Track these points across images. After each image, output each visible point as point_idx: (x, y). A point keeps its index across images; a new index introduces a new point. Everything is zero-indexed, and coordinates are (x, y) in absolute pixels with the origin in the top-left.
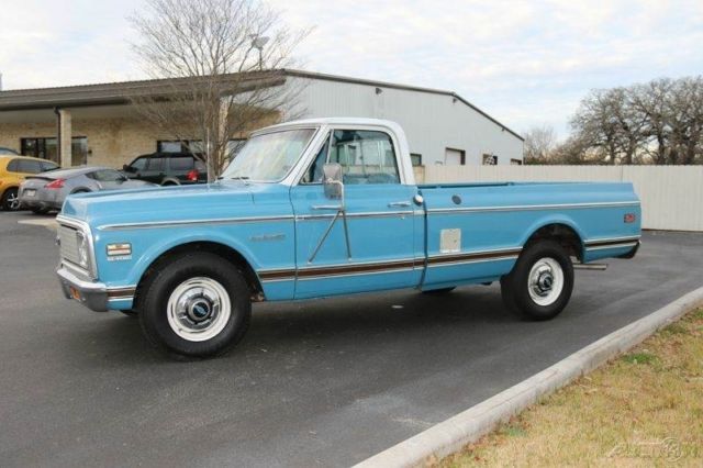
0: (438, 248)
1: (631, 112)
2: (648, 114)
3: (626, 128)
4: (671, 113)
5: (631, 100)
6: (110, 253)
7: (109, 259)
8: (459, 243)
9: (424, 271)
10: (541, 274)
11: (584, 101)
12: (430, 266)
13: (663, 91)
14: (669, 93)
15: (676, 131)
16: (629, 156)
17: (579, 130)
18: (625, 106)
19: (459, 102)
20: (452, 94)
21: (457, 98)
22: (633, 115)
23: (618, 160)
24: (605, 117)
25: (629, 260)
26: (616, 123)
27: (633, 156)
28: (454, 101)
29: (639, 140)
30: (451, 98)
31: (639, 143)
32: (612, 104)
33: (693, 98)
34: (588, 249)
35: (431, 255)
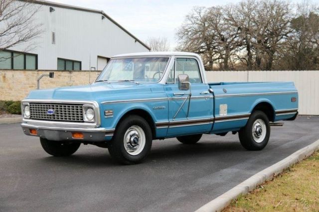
0: (218, 113)
1: (226, 26)
2: (239, 28)
3: (223, 39)
4: (255, 28)
5: (226, 17)
6: (106, 114)
7: (106, 117)
8: (226, 111)
9: (213, 124)
10: (257, 127)
11: (188, 16)
12: (216, 122)
13: (250, 10)
14: (254, 11)
15: (259, 42)
16: (226, 62)
17: (184, 39)
18: (222, 22)
19: (106, 19)
20: (101, 13)
21: (105, 16)
22: (228, 28)
23: (215, 65)
24: (205, 29)
25: (293, 121)
26: (214, 36)
27: (229, 61)
28: (103, 18)
29: (232, 49)
30: (101, 15)
31: (233, 51)
32: (211, 19)
33: (271, 16)
34: (276, 115)
35: (217, 116)
